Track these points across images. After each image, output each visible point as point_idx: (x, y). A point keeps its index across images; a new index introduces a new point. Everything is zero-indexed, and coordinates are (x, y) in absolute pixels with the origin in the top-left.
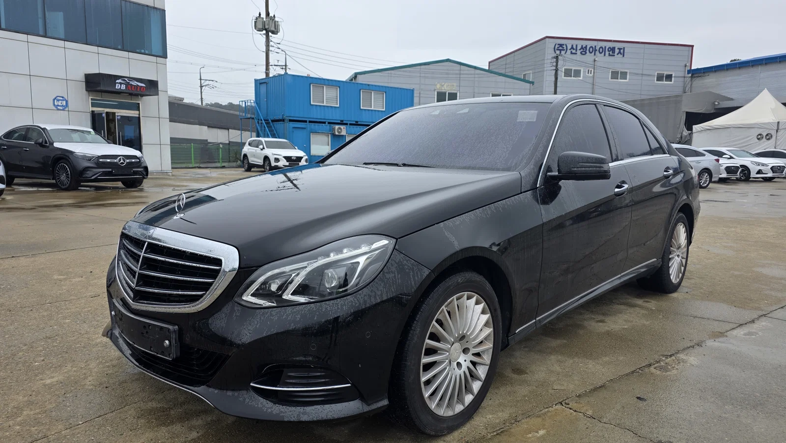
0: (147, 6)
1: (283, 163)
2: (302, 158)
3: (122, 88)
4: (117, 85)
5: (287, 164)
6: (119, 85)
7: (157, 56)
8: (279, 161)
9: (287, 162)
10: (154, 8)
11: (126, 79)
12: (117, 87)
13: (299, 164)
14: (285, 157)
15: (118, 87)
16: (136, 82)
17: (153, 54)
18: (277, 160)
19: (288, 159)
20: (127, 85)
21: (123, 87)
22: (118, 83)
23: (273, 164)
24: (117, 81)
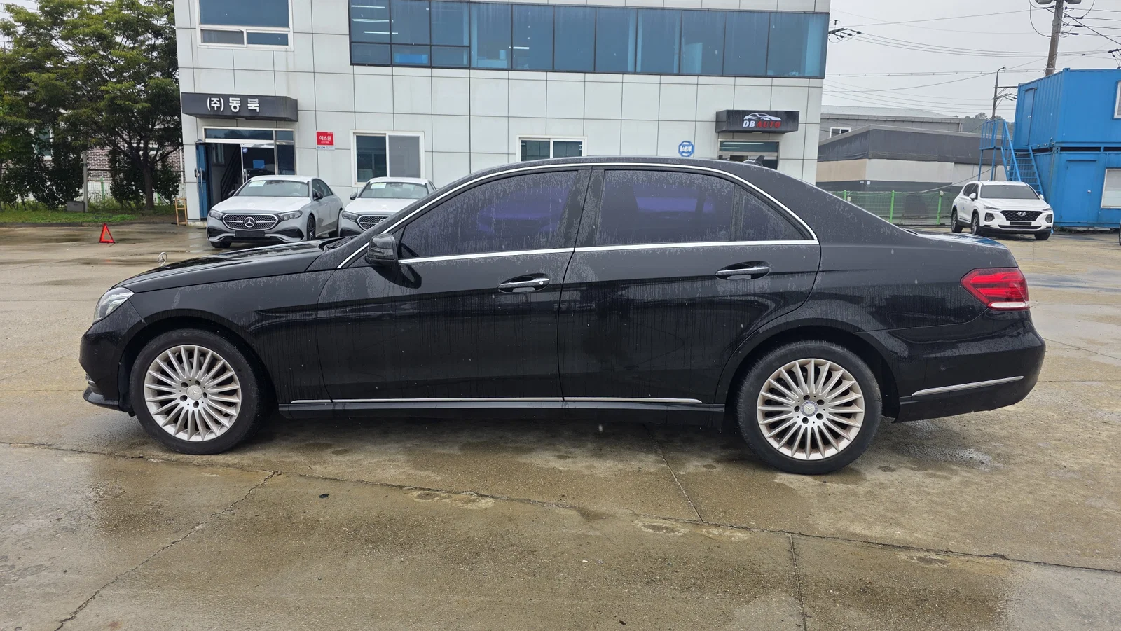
0: (805, 13)
1: (999, 221)
2: (1039, 213)
3: (750, 126)
4: (745, 122)
5: (1008, 223)
6: (748, 122)
7: (809, 78)
8: (993, 218)
9: (1007, 220)
10: (814, 13)
11: (757, 114)
12: (744, 126)
13: (1030, 224)
14: (1004, 212)
15: (746, 124)
16: (769, 117)
17: (806, 75)
18: (990, 216)
19: (1009, 214)
20: (759, 121)
21: (752, 124)
22: (746, 120)
23: (983, 223)
24: (746, 118)
